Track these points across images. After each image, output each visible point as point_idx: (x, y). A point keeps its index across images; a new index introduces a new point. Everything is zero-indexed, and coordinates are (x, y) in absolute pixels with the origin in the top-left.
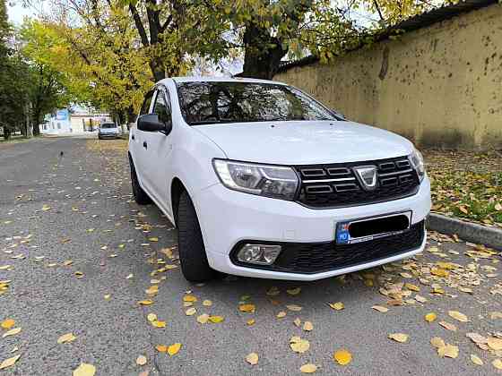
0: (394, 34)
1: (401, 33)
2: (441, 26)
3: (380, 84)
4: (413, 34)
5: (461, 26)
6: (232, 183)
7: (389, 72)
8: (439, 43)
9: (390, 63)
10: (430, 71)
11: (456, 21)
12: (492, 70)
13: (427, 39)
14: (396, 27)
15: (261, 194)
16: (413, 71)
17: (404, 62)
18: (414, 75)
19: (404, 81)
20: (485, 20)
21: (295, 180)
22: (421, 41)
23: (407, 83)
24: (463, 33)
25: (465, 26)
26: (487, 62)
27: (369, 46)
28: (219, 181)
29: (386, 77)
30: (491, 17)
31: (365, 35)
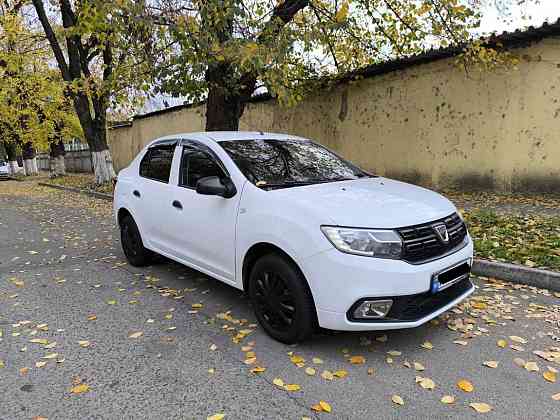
0: (354, 79)
1: (359, 79)
2: (395, 75)
3: (340, 126)
4: (370, 80)
5: (413, 76)
6: (346, 247)
7: (348, 113)
8: (394, 90)
9: (349, 105)
10: (388, 115)
11: (409, 71)
12: (443, 118)
13: (384, 86)
14: (355, 73)
15: (374, 256)
16: (372, 114)
17: (363, 106)
18: (373, 118)
19: (364, 123)
20: (434, 72)
21: (398, 240)
22: (378, 87)
23: (366, 125)
24: (415, 83)
25: (417, 77)
26: (438, 109)
27: (329, 89)
28: (332, 246)
29: (347, 118)
30: (439, 71)
31: (326, 78)
